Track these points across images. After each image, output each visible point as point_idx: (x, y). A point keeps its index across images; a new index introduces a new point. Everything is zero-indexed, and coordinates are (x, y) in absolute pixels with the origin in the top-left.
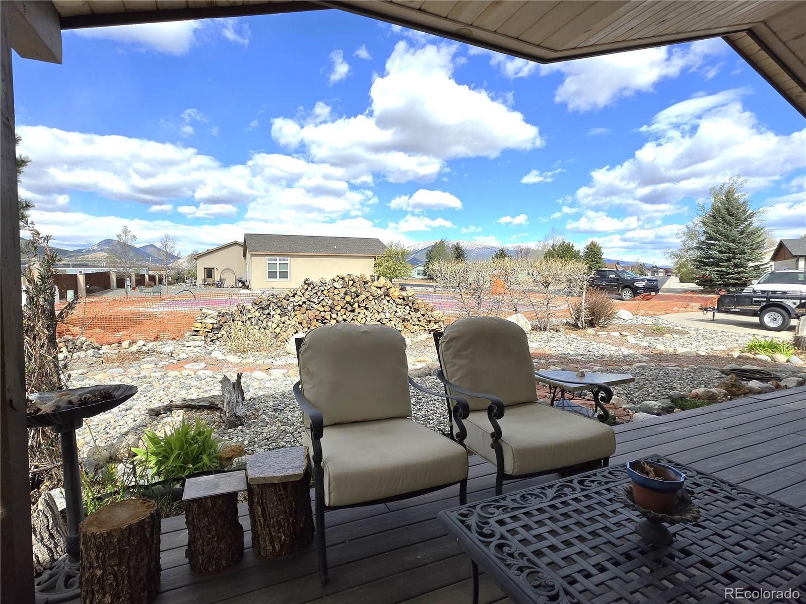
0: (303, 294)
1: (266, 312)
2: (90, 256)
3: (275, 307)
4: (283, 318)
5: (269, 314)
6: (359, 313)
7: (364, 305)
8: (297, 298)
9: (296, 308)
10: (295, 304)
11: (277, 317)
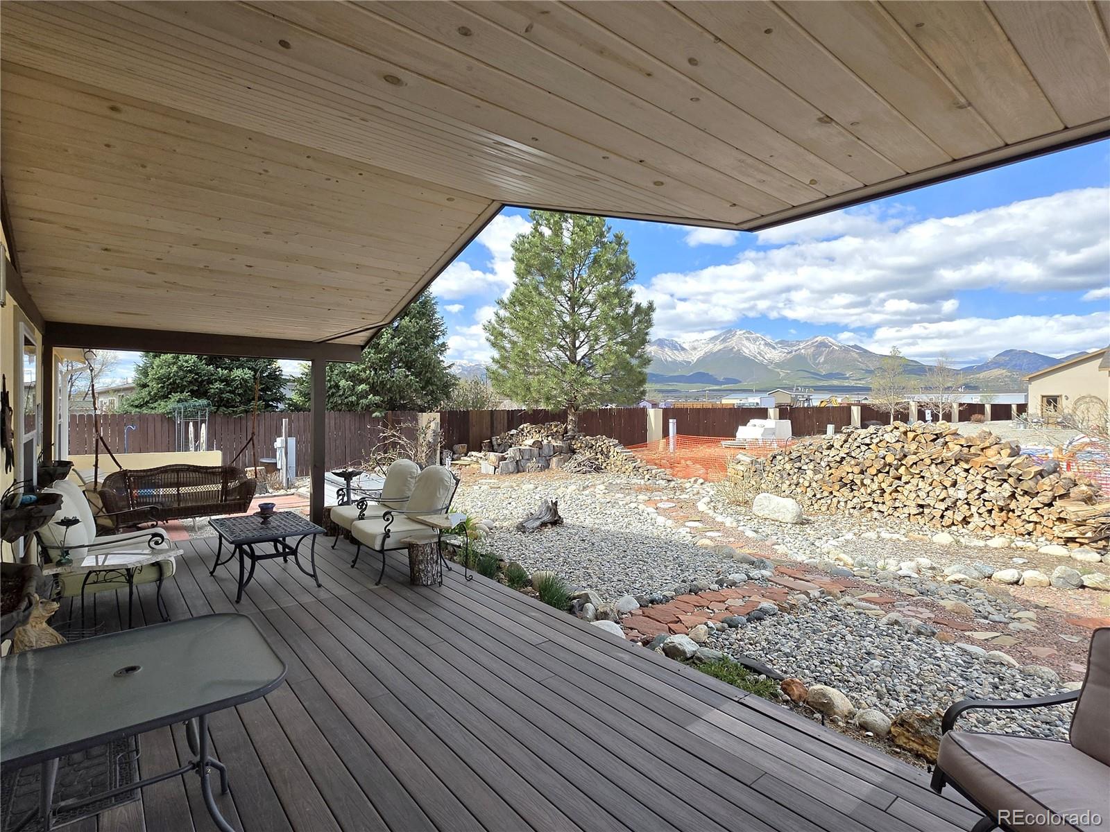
0: (842, 447)
1: (798, 464)
2: (981, 375)
3: (807, 461)
4: (816, 476)
5: (800, 468)
6: (906, 483)
7: (917, 472)
8: (833, 452)
9: (831, 465)
10: (830, 459)
11: (810, 473)
